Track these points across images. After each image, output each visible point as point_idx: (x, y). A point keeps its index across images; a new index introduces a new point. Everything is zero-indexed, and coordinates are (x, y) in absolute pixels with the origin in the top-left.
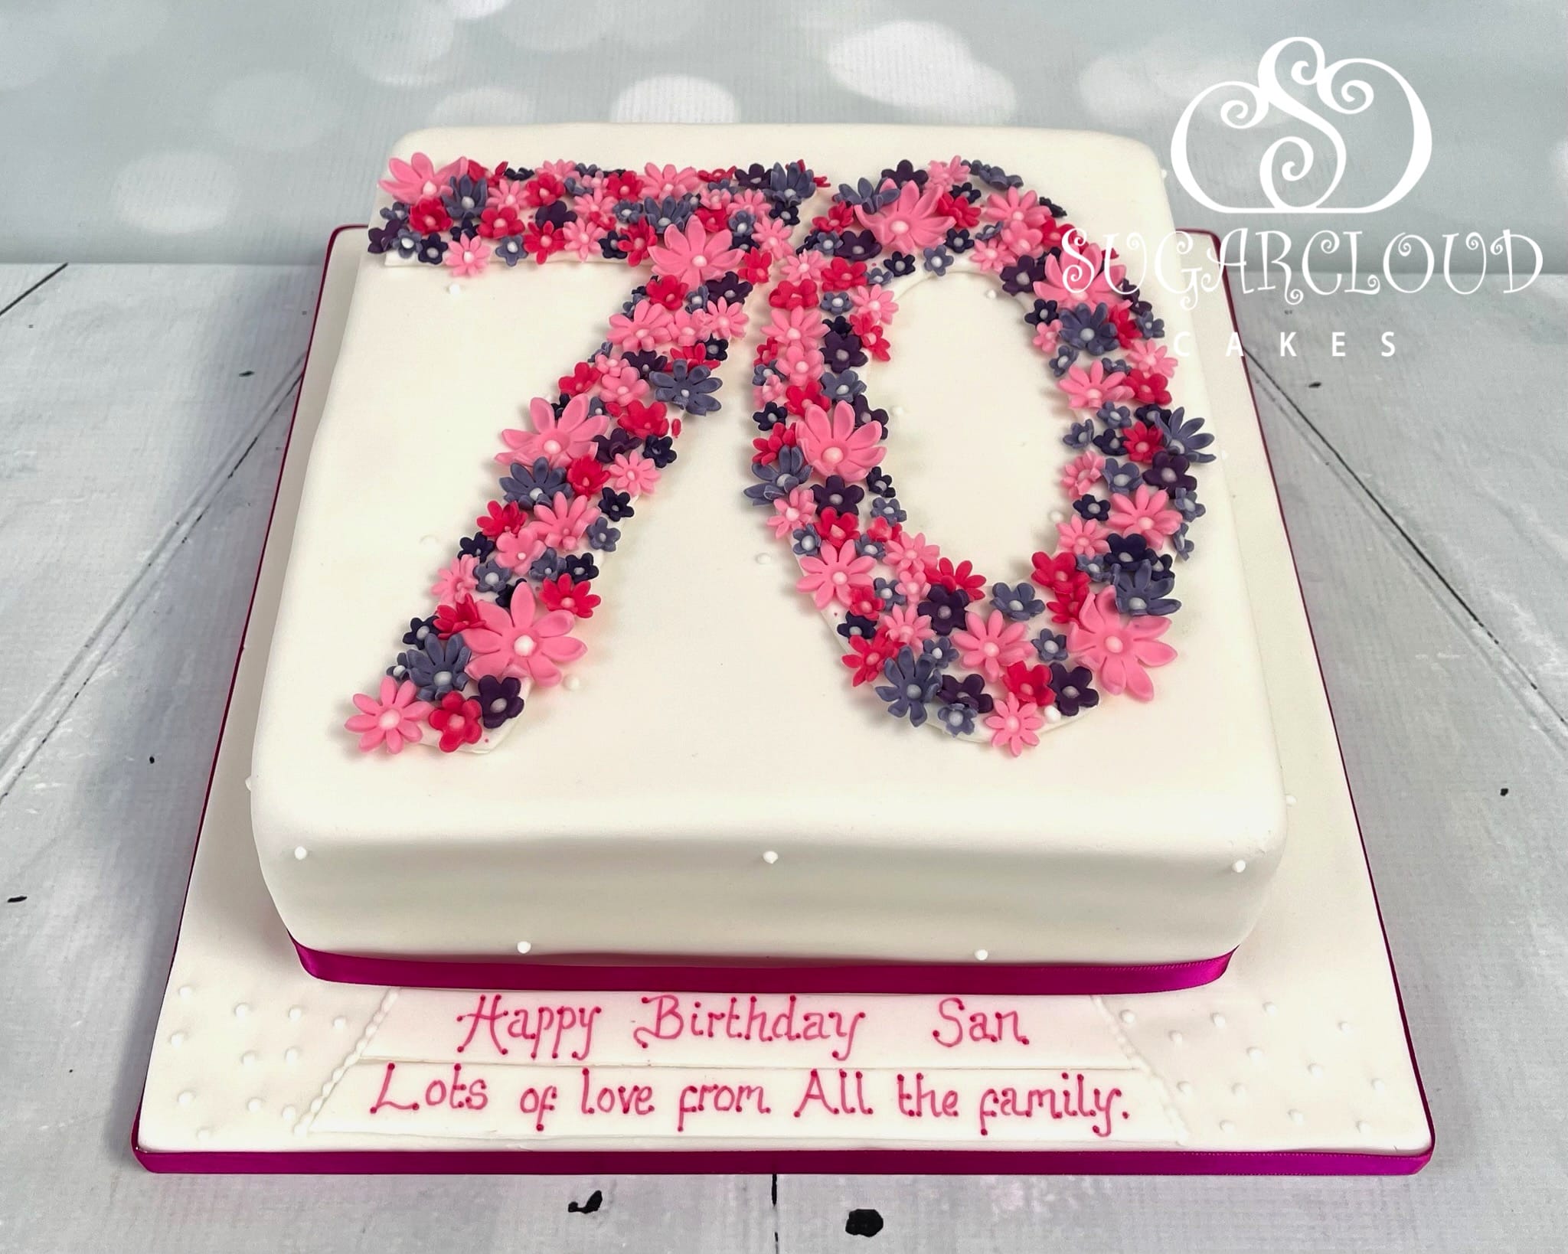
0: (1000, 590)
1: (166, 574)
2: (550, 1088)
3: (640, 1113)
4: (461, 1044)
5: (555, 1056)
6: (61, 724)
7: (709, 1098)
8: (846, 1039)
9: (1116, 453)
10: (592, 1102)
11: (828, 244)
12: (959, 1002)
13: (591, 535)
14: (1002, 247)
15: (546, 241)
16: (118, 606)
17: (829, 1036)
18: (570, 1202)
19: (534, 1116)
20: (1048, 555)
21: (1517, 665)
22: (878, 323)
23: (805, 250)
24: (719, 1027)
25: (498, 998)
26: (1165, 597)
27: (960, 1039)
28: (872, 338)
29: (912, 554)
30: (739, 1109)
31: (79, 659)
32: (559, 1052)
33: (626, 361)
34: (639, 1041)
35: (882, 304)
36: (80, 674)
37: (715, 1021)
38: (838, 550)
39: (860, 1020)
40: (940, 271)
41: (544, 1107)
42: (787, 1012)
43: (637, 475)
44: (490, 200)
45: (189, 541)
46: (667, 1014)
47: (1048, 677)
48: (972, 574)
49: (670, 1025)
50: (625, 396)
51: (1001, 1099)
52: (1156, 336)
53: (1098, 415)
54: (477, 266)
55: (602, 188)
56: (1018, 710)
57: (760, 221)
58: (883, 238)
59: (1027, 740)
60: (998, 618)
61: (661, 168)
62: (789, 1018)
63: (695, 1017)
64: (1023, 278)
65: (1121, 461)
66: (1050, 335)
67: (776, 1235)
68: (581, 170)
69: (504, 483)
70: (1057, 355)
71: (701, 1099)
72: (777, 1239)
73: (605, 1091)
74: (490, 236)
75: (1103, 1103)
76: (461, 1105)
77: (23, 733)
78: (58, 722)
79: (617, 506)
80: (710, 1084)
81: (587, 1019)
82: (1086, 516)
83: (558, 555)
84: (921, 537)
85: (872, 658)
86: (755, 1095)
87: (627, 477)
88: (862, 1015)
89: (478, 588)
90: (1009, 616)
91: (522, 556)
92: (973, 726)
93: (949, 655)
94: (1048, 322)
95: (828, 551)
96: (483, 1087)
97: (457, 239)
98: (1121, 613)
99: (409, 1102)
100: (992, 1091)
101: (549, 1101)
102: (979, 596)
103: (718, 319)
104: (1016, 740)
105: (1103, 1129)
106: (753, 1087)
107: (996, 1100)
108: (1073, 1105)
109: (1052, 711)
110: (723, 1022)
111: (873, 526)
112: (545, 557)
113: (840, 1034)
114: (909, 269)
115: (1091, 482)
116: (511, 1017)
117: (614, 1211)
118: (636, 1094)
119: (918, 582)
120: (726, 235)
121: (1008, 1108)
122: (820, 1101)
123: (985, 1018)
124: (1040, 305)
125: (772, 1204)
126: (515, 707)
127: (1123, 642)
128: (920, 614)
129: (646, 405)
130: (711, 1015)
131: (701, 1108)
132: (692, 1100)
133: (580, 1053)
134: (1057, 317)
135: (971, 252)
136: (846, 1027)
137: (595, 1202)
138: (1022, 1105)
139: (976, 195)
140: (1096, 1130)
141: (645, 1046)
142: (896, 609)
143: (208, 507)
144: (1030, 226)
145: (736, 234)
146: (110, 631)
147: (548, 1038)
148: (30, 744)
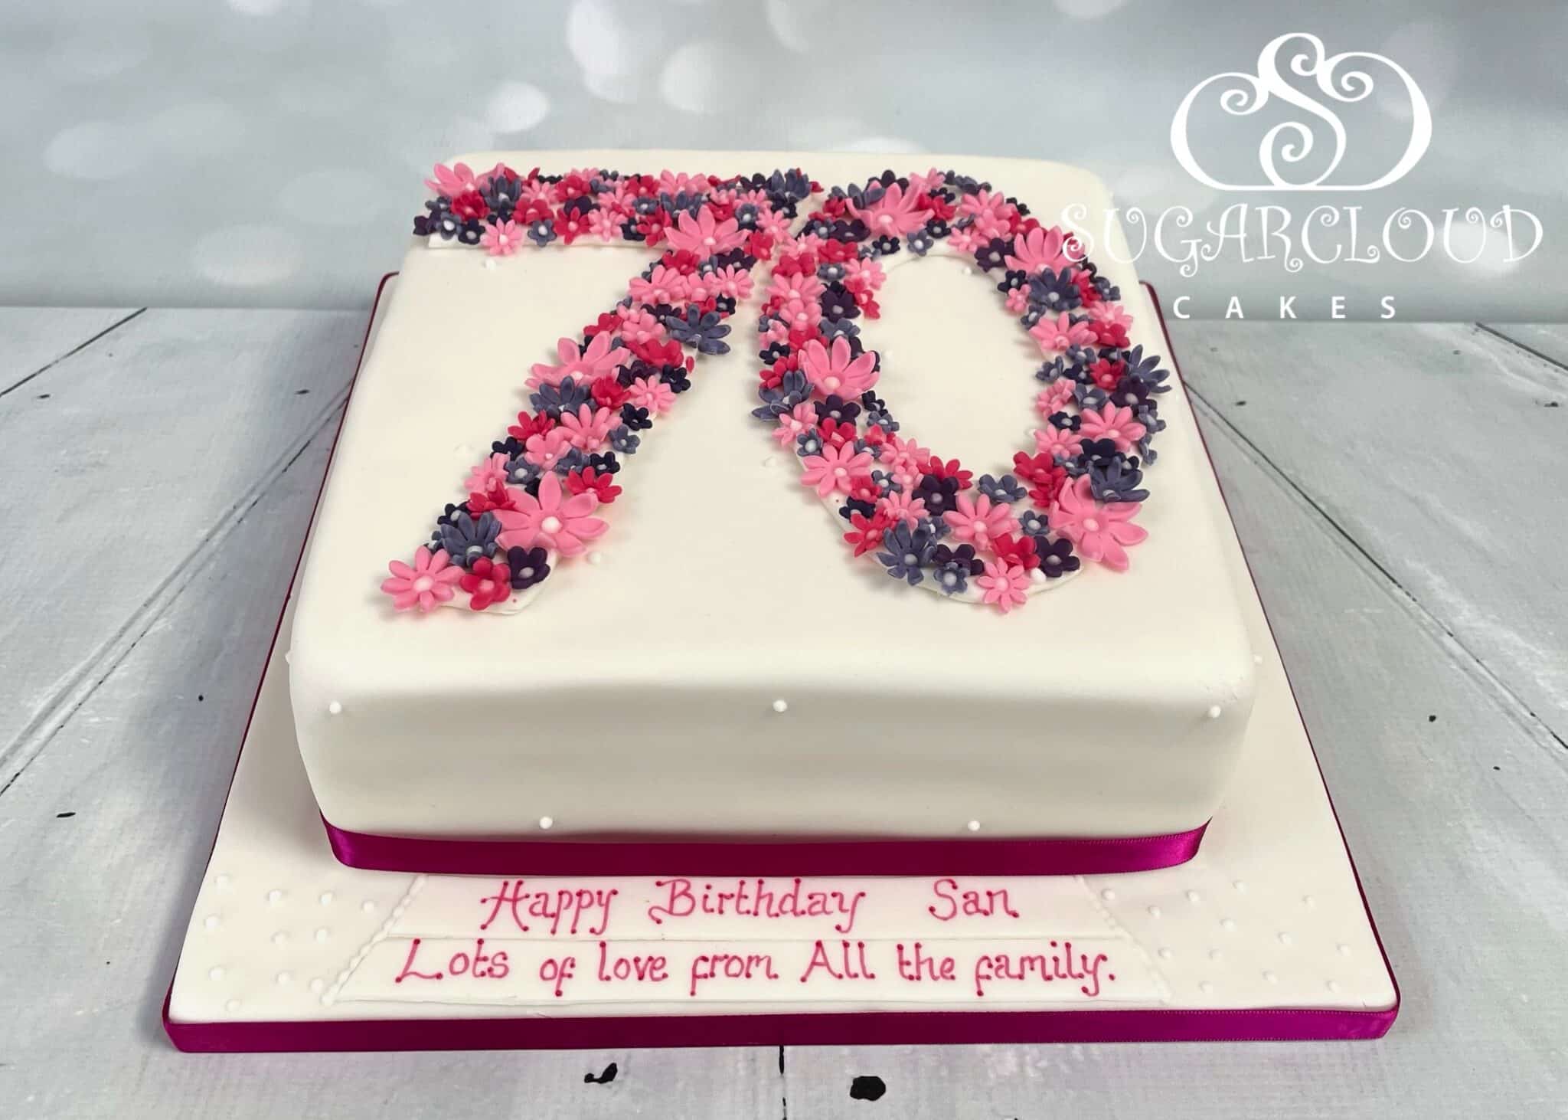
0: (986, 481)
1: (221, 549)
2: (568, 959)
3: (654, 979)
4: (484, 923)
5: (573, 932)
6: (119, 668)
7: (720, 967)
8: (848, 915)
9: (1085, 382)
10: (609, 970)
11: (823, 230)
12: (952, 882)
13: (612, 438)
14: (975, 234)
15: (572, 226)
16: (177, 573)
17: (832, 912)
18: (587, 1073)
19: (553, 984)
20: (1028, 454)
21: (1433, 617)
22: (869, 288)
23: (803, 235)
24: (729, 905)
25: (520, 883)
26: (1135, 489)
27: (954, 913)
28: (864, 298)
29: (905, 455)
30: (748, 976)
31: (138, 616)
32: (578, 928)
33: (645, 310)
34: (653, 918)
35: (872, 274)
36: (138, 627)
37: (724, 900)
38: (839, 450)
39: (861, 898)
40: (922, 252)
41: (562, 975)
42: (793, 893)
43: (654, 398)
44: (523, 195)
45: (245, 522)
46: (679, 895)
47: (1032, 546)
48: (961, 469)
49: (682, 904)
50: (644, 336)
51: (995, 964)
52: (1112, 299)
53: (1067, 354)
54: (511, 246)
55: (623, 188)
56: (1007, 572)
57: (763, 212)
58: (872, 225)
59: (1016, 597)
60: (985, 500)
61: (675, 175)
62: (795, 897)
63: (706, 897)
64: (995, 256)
65: (1089, 388)
66: (1020, 297)
67: (784, 1100)
68: (604, 174)
69: (534, 399)
70: (1027, 313)
71: (713, 967)
72: (785, 1104)
73: (621, 961)
74: (523, 221)
75: (1090, 967)
76: (483, 974)
77: (82, 676)
78: (114, 667)
79: (638, 419)
80: (721, 954)
81: (604, 900)
82: (1060, 427)
83: (583, 454)
84: (912, 441)
85: (872, 534)
86: (763, 964)
87: (646, 397)
88: (862, 894)
89: (508, 480)
90: (995, 501)
91: (549, 456)
92: (966, 585)
93: (942, 530)
94: (1019, 287)
95: (829, 450)
96: (505, 958)
97: (494, 224)
98: (1096, 500)
99: (435, 972)
100: (986, 958)
101: (568, 970)
102: (968, 486)
103: (727, 282)
104: (1006, 599)
105: (1092, 990)
106: (761, 956)
107: (990, 966)
108: (1063, 969)
109: (1037, 573)
110: (733, 901)
111: (869, 432)
112: (570, 455)
113: (841, 909)
114: (895, 248)
115: (1064, 403)
116: (532, 900)
117: (629, 1081)
118: (650, 964)
119: (911, 474)
120: (733, 223)
121: (1002, 972)
122: (825, 969)
123: (977, 895)
124: (1010, 275)
125: (780, 1073)
126: (541, 572)
127: (1098, 522)
128: (914, 498)
129: (663, 344)
130: (721, 896)
131: (712, 975)
132: (703, 968)
133: (598, 930)
134: (1026, 282)
135: (947, 238)
136: (847, 905)
137: (610, 1073)
138: (1015, 969)
139: (951, 197)
140: (1085, 990)
141: (659, 922)
142: (893, 494)
143: (263, 495)
144: (999, 218)
145: (741, 221)
146: (168, 593)
147: (567, 917)
148: (87, 685)
